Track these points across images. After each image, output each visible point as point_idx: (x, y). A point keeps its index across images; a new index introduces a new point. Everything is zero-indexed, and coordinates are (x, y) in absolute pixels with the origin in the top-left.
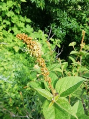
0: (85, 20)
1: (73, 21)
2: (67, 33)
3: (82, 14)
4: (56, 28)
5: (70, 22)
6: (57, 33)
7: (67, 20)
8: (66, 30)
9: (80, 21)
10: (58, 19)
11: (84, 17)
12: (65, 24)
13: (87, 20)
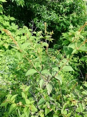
0: (62, 11)
1: (53, 13)
2: (49, 26)
3: (59, 6)
4: (39, 22)
5: (51, 15)
6: (40, 26)
7: (47, 13)
8: (48, 22)
9: (59, 12)
10: (39, 13)
11: (61, 9)
12: (46, 17)
13: (64, 11)
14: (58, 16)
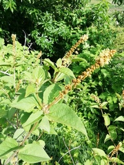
0: (76, 21)
1: (61, 24)
2: (55, 42)
3: (71, 14)
4: (41, 36)
5: (58, 27)
6: (41, 42)
7: (53, 24)
8: (54, 37)
9: (71, 24)
10: (40, 23)
11: (74, 19)
12: (51, 30)
13: (78, 22)
14: (70, 28)
